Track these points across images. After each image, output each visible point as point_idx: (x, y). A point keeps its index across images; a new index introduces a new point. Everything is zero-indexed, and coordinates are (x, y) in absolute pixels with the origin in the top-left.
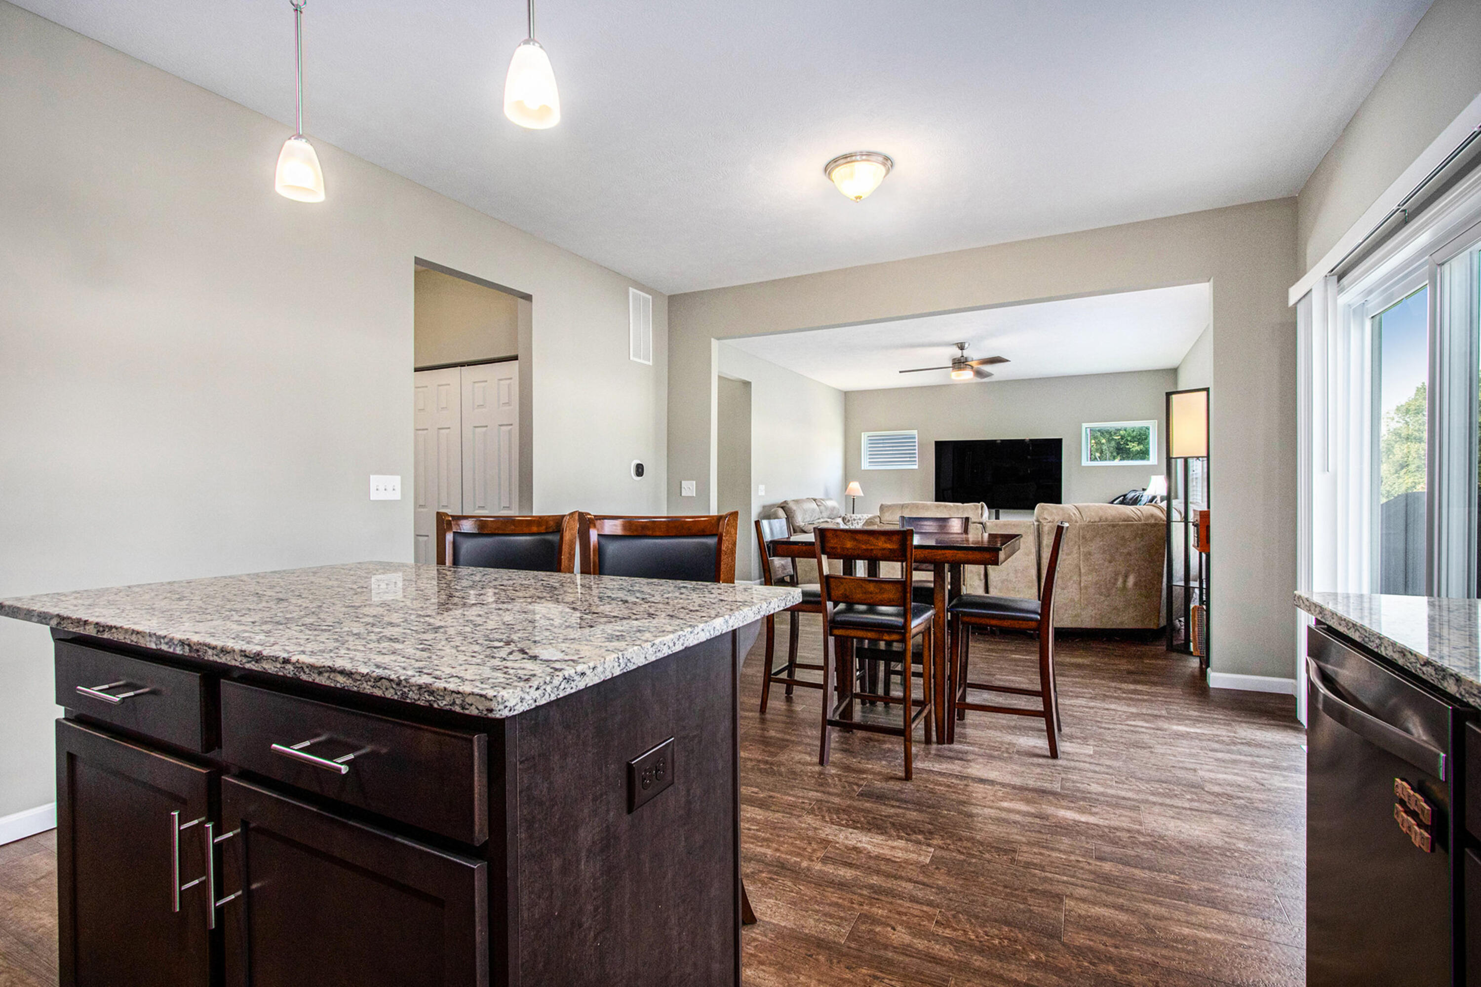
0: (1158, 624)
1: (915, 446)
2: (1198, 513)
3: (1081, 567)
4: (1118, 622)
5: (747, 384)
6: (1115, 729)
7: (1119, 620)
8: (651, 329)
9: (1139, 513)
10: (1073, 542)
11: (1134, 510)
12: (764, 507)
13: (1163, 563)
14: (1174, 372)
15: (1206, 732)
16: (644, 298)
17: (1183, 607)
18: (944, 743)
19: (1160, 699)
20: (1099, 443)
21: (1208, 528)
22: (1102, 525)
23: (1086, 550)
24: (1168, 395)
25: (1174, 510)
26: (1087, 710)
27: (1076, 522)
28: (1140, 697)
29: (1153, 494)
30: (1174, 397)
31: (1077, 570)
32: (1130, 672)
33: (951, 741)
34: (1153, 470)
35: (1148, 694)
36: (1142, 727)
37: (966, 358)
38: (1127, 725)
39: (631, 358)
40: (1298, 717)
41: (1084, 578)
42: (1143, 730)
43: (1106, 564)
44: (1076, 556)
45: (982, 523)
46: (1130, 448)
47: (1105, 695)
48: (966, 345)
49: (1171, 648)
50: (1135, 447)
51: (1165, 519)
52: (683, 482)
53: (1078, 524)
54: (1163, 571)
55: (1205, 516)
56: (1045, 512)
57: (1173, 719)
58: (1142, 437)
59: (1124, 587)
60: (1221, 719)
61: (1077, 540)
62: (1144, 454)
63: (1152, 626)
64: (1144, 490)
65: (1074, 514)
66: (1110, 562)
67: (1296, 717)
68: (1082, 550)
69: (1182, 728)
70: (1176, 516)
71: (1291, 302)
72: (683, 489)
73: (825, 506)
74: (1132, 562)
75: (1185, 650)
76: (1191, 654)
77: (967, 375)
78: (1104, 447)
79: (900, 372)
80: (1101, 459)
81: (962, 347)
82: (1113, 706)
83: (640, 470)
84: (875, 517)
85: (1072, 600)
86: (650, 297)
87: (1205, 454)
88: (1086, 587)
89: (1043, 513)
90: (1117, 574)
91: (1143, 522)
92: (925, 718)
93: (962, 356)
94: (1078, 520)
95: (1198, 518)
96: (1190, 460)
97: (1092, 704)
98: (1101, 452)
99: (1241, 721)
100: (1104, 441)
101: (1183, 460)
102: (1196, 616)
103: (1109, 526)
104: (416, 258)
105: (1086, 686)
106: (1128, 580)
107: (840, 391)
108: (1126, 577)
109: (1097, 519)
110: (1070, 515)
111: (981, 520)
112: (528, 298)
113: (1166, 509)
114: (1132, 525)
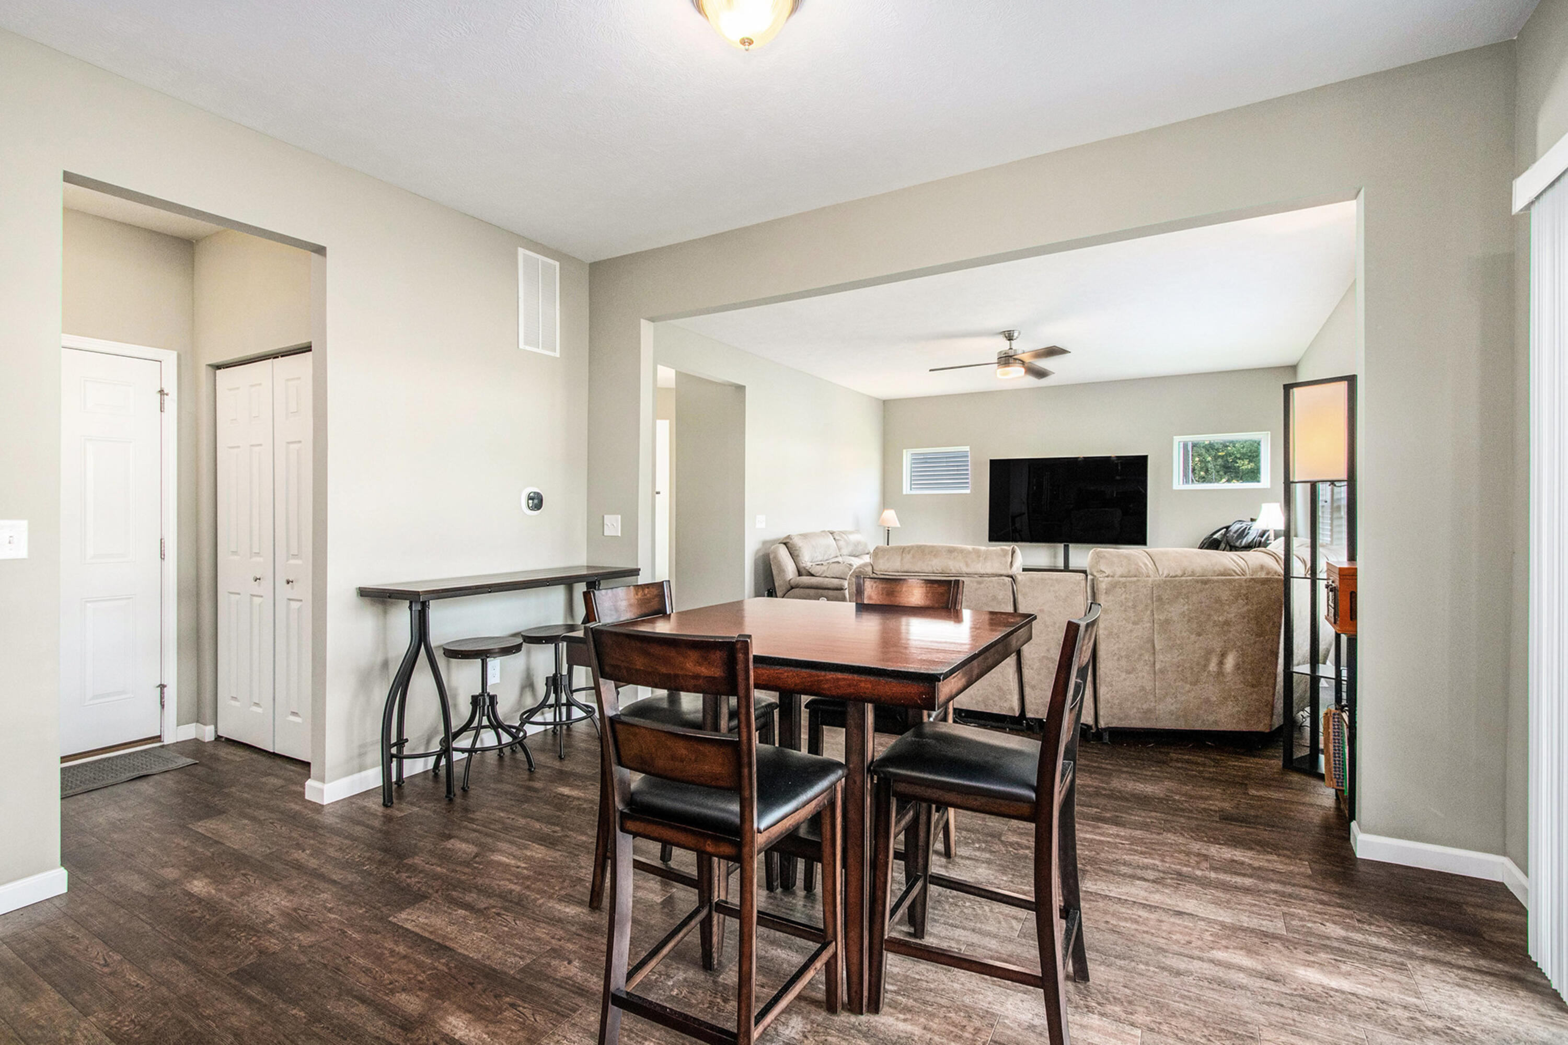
0: (1271, 725)
1: (968, 465)
2: (1337, 571)
3: (1156, 642)
4: (1211, 721)
5: (741, 389)
6: (1188, 973)
7: (1212, 718)
8: (558, 307)
9: (1242, 563)
10: (1143, 606)
11: (1235, 558)
12: (764, 543)
13: (1279, 636)
14: (1293, 368)
15: (1361, 990)
16: (543, 262)
17: (1308, 694)
18: (862, 1014)
19: (1273, 886)
20: (1203, 461)
21: (1353, 596)
22: (1186, 581)
23: (1162, 617)
24: (1288, 388)
25: (1294, 557)
26: (1144, 913)
27: (1148, 576)
28: (1239, 880)
29: (1265, 528)
30: (1296, 392)
31: (1149, 645)
32: (1226, 818)
33: (875, 1008)
34: (1265, 496)
35: (1255, 872)
36: (1241, 969)
37: (1015, 350)
38: (1212, 961)
39: (522, 346)
40: (1531, 952)
41: (1160, 657)
42: (1241, 978)
43: (1193, 637)
44: (1148, 625)
45: (1012, 577)
46: (1239, 467)
47: (1179, 874)
48: (1016, 335)
49: (1290, 765)
50: (1245, 465)
51: (1282, 572)
52: (605, 516)
53: (1150, 580)
54: (1278, 648)
55: (1348, 577)
56: (1102, 561)
57: (1295, 944)
58: (1253, 454)
59: (1220, 673)
60: (1385, 950)
61: (1149, 601)
62: (1254, 475)
63: (1261, 727)
64: (1252, 520)
65: (1146, 565)
66: (1199, 635)
67: (1525, 948)
68: (1156, 616)
69: (1313, 976)
70: (1298, 568)
71: (1518, 205)
72: (605, 526)
73: (845, 541)
74: (1231, 635)
75: (1309, 768)
76: (1321, 777)
77: (1016, 372)
78: (1210, 466)
79: (931, 370)
80: (1203, 480)
81: (1010, 338)
82: (1190, 905)
83: (537, 502)
84: (865, 565)
85: (1143, 689)
86: (557, 264)
87: (1343, 475)
88: (1162, 671)
89: (1098, 563)
90: (1209, 652)
91: (1248, 576)
92: (827, 964)
93: (1011, 349)
94: (1151, 573)
95: (1336, 577)
96: (1320, 486)
97: (1156, 898)
98: (1207, 471)
99: (1424, 958)
100: (1209, 459)
101: (1309, 485)
102: (1331, 726)
103: (1197, 581)
104: (65, 173)
105: (1150, 849)
106: (1226, 661)
107: (877, 399)
108: (1223, 655)
109: (1179, 573)
110: (1137, 564)
111: (1010, 573)
112: (320, 250)
113: (1283, 557)
114: (1230, 581)
